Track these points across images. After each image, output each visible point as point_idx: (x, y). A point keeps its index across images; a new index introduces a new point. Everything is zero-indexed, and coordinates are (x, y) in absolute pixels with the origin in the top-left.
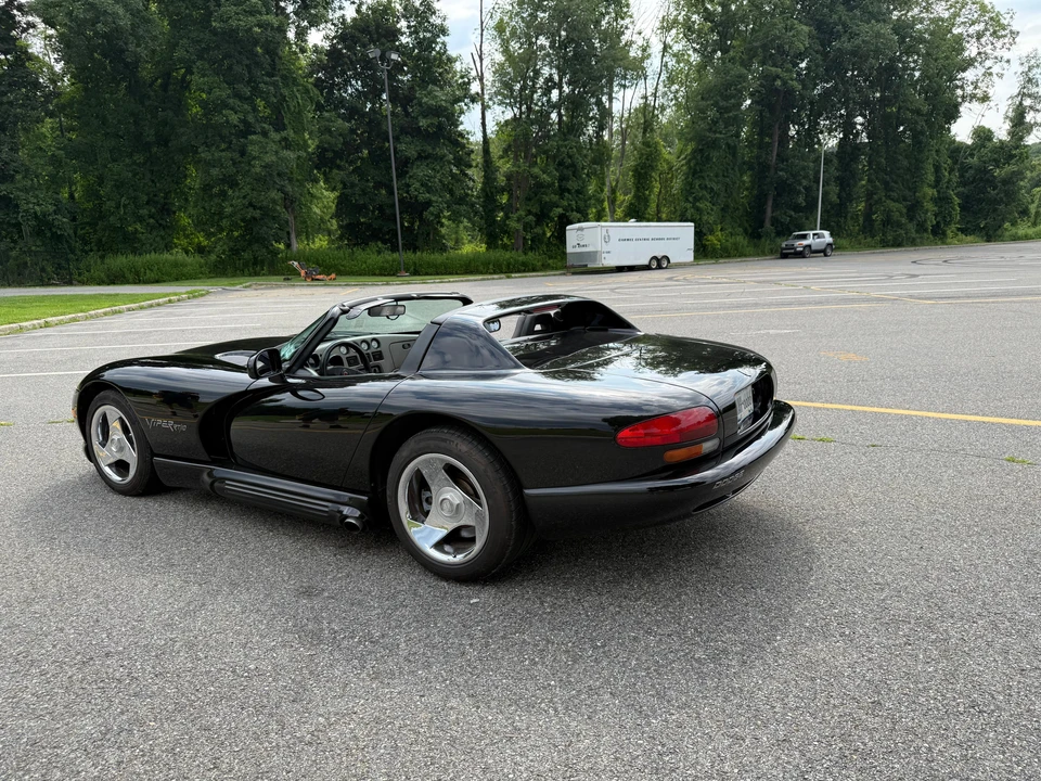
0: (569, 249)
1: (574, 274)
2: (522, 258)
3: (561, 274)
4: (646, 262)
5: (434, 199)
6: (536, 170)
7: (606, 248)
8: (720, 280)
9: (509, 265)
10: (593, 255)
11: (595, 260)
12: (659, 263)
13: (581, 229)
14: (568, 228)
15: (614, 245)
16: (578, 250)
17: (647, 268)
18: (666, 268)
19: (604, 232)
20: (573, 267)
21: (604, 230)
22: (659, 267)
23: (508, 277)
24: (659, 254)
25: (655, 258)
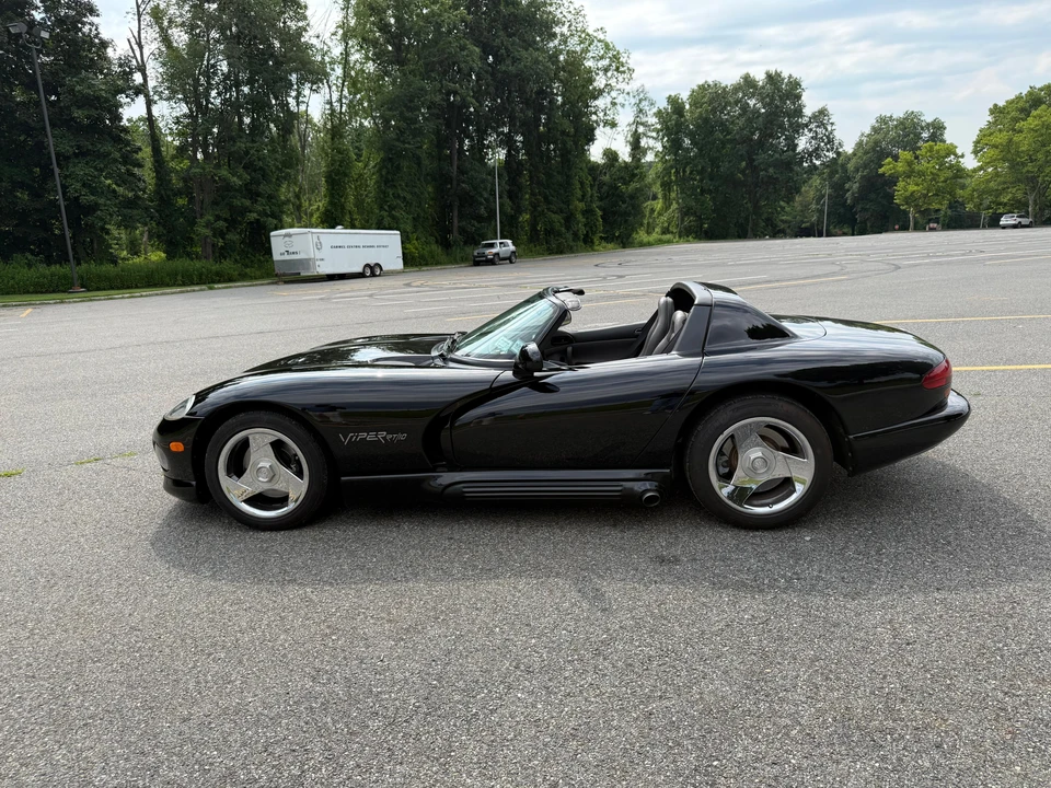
0: (276, 256)
1: (286, 282)
2: (216, 267)
3: (269, 284)
4: (360, 270)
5: (102, 201)
6: (224, 172)
7: (318, 255)
8: (459, 286)
9: (201, 275)
10: (305, 263)
11: (308, 269)
12: (372, 271)
13: (289, 235)
14: (272, 234)
15: (326, 252)
16: (287, 257)
17: (360, 275)
18: (379, 275)
19: (316, 240)
20: (284, 275)
21: (315, 236)
22: (373, 275)
23: (211, 288)
24: (372, 262)
25: (367, 265)
